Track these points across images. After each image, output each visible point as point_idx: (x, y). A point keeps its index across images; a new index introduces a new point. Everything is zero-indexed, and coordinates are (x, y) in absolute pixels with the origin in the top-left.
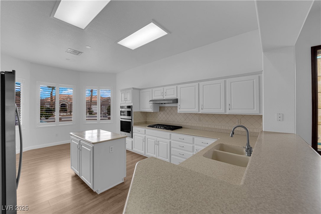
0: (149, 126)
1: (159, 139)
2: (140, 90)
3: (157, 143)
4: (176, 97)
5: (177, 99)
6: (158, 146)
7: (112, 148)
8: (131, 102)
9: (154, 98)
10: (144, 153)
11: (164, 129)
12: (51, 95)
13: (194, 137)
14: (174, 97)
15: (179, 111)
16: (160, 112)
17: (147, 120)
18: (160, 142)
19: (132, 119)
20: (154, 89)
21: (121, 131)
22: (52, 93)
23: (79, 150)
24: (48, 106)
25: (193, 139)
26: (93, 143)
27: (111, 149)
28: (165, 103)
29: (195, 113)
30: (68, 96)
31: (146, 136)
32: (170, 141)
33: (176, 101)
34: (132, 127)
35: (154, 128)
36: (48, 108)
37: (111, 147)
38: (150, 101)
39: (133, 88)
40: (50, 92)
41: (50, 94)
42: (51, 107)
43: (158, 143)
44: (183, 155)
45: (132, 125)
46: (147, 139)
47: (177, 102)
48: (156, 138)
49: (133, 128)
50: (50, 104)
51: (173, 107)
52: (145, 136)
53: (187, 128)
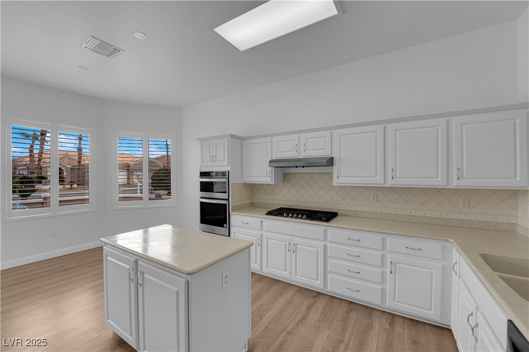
0: (270, 213)
1: (295, 240)
2: (243, 139)
3: (293, 249)
4: (330, 154)
5: (332, 159)
6: (293, 254)
7: (226, 276)
8: (227, 164)
9: (275, 156)
10: (259, 269)
11: (306, 219)
12: (31, 151)
13: (385, 236)
14: (325, 153)
15: (336, 181)
16: (285, 184)
17: (255, 200)
18: (298, 246)
19: (228, 200)
20: (275, 139)
21: (201, 223)
22: (32, 147)
23: (133, 285)
24: (25, 173)
25: (384, 240)
26: (189, 274)
27: (224, 281)
28: (297, 167)
29: (365, 185)
30: (64, 153)
31: (264, 234)
32: (325, 245)
33: (330, 162)
34: (229, 214)
35: (283, 216)
36: (24, 178)
37: (224, 275)
38: (271, 161)
39: (232, 136)
40: (28, 146)
41: (28, 151)
42: (30, 176)
43: (294, 247)
44: (359, 273)
45: (229, 212)
46: (268, 239)
47: (332, 164)
48: (290, 237)
49: (232, 218)
50: (28, 169)
51: (314, 173)
52: (262, 234)
53: (348, 216)
